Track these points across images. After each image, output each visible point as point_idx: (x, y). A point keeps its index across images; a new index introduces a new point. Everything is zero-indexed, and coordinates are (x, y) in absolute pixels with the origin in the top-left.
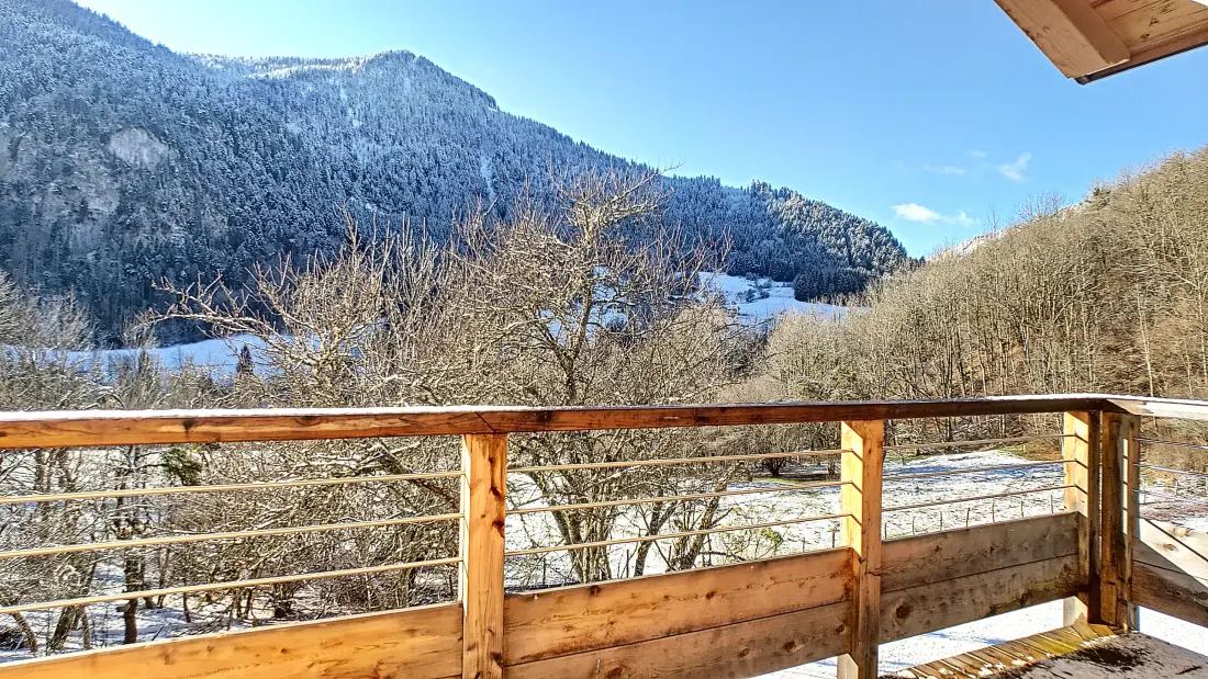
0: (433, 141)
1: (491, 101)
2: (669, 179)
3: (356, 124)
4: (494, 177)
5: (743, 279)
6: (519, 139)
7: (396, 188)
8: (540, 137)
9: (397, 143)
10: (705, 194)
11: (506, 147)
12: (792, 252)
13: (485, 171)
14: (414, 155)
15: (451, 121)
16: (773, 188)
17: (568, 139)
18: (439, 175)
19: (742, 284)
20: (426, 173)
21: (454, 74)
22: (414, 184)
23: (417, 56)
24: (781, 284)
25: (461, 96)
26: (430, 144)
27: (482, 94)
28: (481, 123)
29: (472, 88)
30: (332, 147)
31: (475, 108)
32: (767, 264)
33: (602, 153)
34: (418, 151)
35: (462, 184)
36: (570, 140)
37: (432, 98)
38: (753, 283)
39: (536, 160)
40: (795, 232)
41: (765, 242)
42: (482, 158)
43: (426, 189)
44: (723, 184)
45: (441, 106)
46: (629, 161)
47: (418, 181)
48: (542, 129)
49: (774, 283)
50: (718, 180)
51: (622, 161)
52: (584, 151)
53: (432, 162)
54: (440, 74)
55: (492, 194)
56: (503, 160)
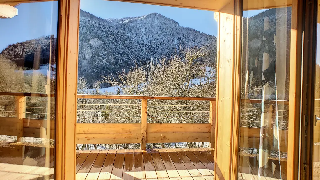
0: (162, 36)
1: (177, 23)
3: (144, 33)
4: (178, 44)
6: (185, 33)
7: (153, 48)
8: (191, 32)
9: (153, 36)
11: (181, 35)
13: (176, 42)
14: (158, 39)
15: (167, 30)
17: (199, 32)
18: (164, 44)
20: (161, 44)
21: (167, 17)
22: (158, 47)
23: (158, 13)
25: (170, 23)
26: (161, 36)
27: (175, 22)
28: (175, 30)
29: (172, 21)
30: (138, 39)
31: (173, 26)
33: (208, 35)
34: (159, 38)
35: (170, 46)
37: (162, 24)
39: (189, 38)
42: (175, 39)
43: (161, 48)
45: (164, 26)
47: (159, 46)
48: (191, 30)
52: (203, 35)
53: (162, 41)
54: (164, 18)
55: (177, 49)
56: (180, 39)
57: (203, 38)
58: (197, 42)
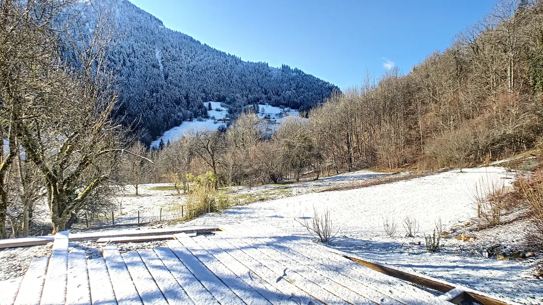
0: (132, 41)
1: (161, 22)
2: (245, 62)
3: (91, 30)
4: (162, 59)
5: (278, 108)
6: (175, 42)
7: (113, 63)
8: (185, 41)
10: (261, 69)
11: (168, 44)
12: (299, 96)
13: (158, 55)
14: (122, 47)
15: (140, 31)
16: (291, 68)
18: (135, 57)
19: (277, 110)
20: (128, 56)
21: (141, 9)
22: (122, 62)
24: (294, 110)
25: (145, 19)
26: (129, 42)
27: (156, 19)
28: (156, 33)
29: (151, 16)
30: (78, 42)
31: (152, 26)
32: (289, 101)
33: (215, 49)
34: (124, 45)
35: (147, 62)
36: (199, 43)
37: (130, 19)
38: (282, 110)
39: (183, 51)
40: (300, 88)
41: (288, 92)
42: (156, 50)
43: (128, 64)
44: (269, 66)
45: (135, 23)
46: (227, 53)
47: (124, 60)
48: (186, 37)
49: (291, 110)
50: (267, 64)
51: (224, 53)
52: (206, 48)
53: (131, 51)
54: (135, 8)
55: (162, 67)
56: (167, 51)
57: (206, 54)
58: (197, 58)
